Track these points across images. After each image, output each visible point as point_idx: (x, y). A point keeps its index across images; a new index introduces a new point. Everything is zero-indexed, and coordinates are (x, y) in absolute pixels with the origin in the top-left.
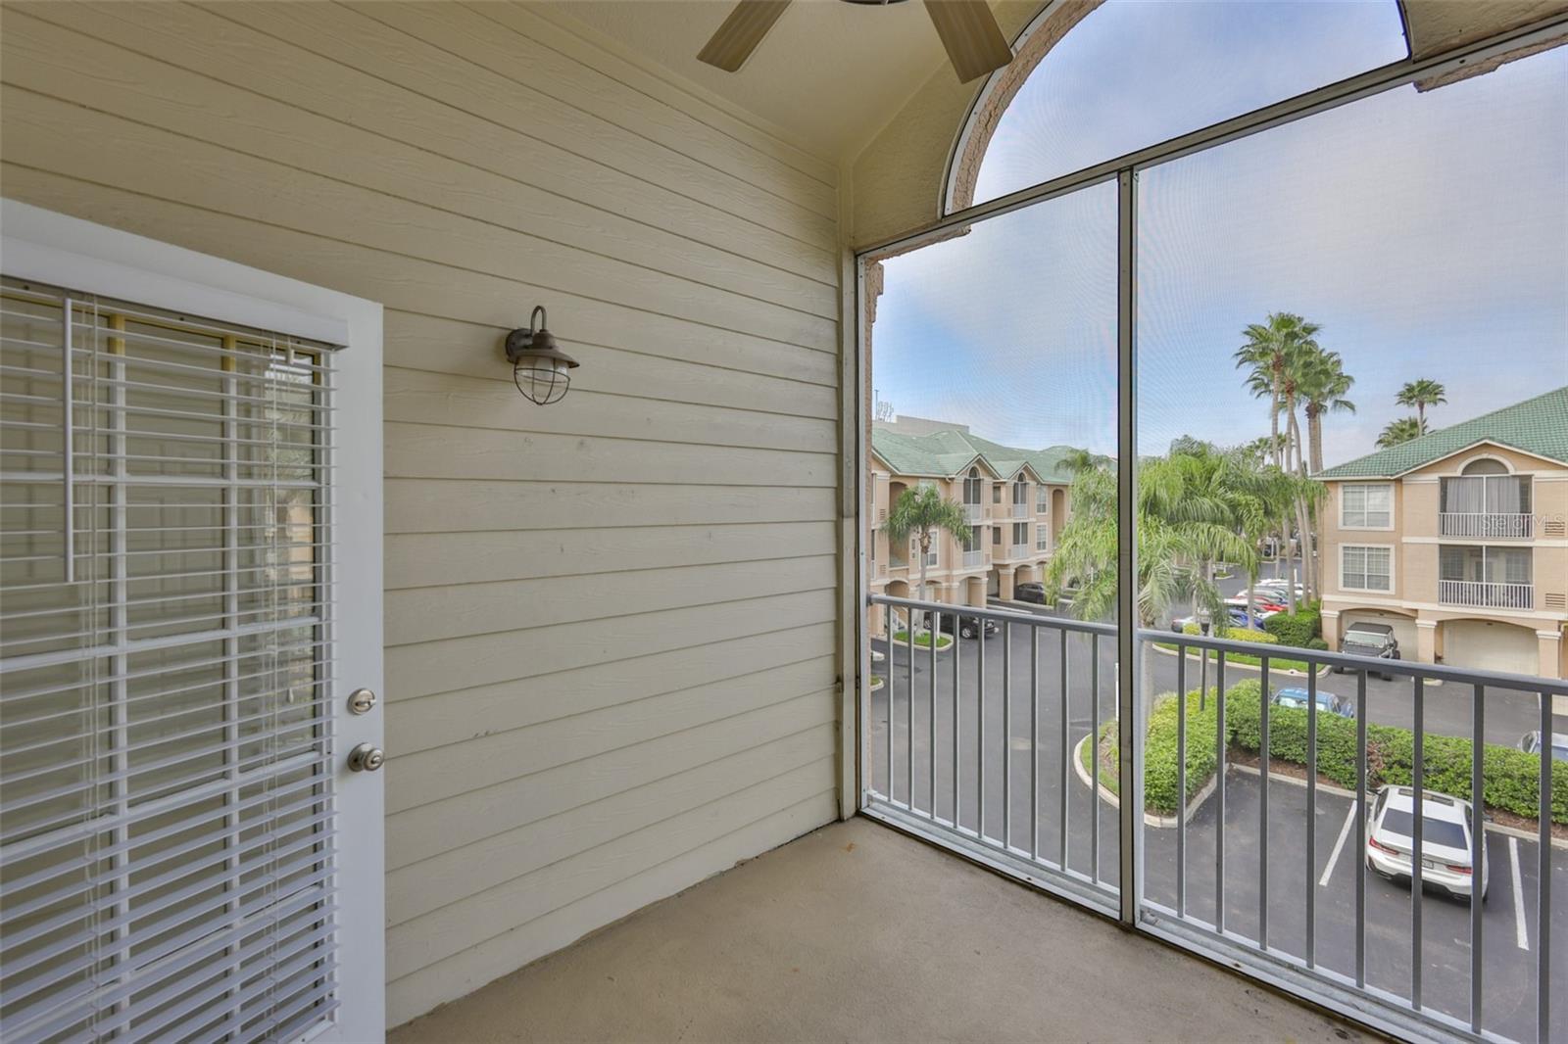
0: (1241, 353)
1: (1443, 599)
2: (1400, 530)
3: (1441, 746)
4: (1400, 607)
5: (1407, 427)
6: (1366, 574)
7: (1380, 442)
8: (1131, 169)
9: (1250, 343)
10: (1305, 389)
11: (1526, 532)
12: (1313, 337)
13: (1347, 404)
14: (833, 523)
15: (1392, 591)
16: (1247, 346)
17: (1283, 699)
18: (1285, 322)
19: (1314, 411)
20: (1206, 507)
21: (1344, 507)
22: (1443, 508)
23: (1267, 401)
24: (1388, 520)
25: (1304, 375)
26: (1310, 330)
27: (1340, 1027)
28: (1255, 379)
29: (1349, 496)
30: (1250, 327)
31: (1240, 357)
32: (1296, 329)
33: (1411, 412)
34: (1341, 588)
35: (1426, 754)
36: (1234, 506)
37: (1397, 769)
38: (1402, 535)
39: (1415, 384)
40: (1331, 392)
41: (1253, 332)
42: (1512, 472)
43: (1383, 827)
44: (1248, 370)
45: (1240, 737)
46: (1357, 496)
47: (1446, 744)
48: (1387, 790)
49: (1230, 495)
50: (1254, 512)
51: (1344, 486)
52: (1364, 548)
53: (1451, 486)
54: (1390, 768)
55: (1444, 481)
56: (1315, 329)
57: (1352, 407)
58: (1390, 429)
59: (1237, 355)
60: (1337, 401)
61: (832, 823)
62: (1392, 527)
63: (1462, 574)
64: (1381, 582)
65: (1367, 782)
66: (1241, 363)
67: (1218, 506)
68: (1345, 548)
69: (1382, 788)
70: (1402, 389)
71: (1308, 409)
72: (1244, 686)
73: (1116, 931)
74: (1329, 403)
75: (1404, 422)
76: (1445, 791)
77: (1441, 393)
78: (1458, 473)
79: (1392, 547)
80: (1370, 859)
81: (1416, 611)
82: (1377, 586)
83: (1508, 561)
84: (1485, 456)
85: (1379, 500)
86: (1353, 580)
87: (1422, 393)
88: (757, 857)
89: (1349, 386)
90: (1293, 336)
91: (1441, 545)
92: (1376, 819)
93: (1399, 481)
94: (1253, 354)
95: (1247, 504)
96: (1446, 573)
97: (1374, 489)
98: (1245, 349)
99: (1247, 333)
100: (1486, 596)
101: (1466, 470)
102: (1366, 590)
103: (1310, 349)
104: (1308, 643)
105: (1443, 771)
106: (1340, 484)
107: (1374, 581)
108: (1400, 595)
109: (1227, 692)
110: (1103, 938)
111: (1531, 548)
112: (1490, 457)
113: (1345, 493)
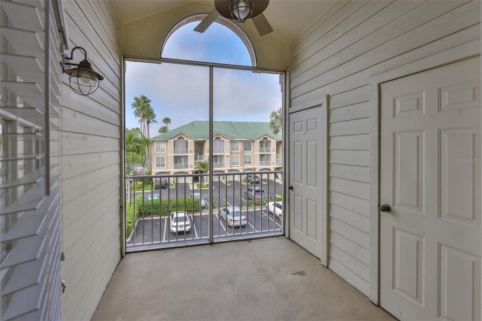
0: (133, 104)
1: (175, 168)
2: (167, 153)
3: (180, 201)
4: (167, 171)
5: (164, 128)
6: (161, 164)
7: (159, 131)
8: (213, 66)
9: (135, 102)
10: (147, 116)
11: (187, 153)
12: (149, 103)
13: (155, 121)
14: (119, 151)
15: (165, 167)
16: (135, 103)
17: (149, 198)
18: (144, 98)
19: (148, 122)
20: (131, 148)
21: (156, 147)
22: (174, 148)
23: (139, 118)
24: (164, 151)
25: (147, 113)
26: (149, 101)
27: (249, 241)
28: (136, 112)
29: (157, 145)
30: (135, 97)
31: (133, 105)
32: (146, 100)
33: (165, 125)
34: (156, 168)
35: (178, 203)
36: (137, 147)
37: (173, 208)
38: (167, 154)
39: (166, 118)
40: (152, 118)
41: (136, 99)
42: (185, 140)
43: (174, 222)
44: (134, 109)
45: (140, 211)
46: (159, 145)
47: (181, 200)
48: (173, 213)
49: (136, 144)
50: (143, 149)
51: (156, 142)
52: (160, 157)
53: (176, 142)
54: (172, 208)
55: (174, 141)
56: (150, 101)
57: (156, 122)
58: (161, 128)
59: (132, 104)
60: (153, 120)
61: (120, 260)
62: (165, 152)
63: (177, 162)
64: (163, 165)
65: (169, 213)
66: (133, 107)
67: (134, 147)
68: (157, 158)
69: (172, 213)
70: (164, 119)
71: (147, 122)
72: (139, 197)
73: (210, 245)
74: (151, 121)
75: (164, 127)
76: (181, 210)
77: (170, 121)
78: (177, 140)
79: (165, 157)
80: (172, 230)
81: (170, 171)
82: (163, 167)
83: (184, 159)
84: (181, 136)
85: (163, 145)
86: (158, 165)
87: (167, 120)
88: (109, 282)
89: (155, 117)
90: (145, 102)
91: (174, 156)
92: (172, 221)
93: (167, 141)
94: (136, 105)
95: (141, 147)
96: (175, 162)
97: (162, 143)
98: (134, 103)
99: (134, 99)
100: (181, 167)
101: (178, 139)
102: (161, 168)
103: (148, 106)
104: (149, 183)
105: (180, 206)
106: (155, 142)
107: (162, 165)
108: (167, 168)
109: (136, 199)
110: (209, 248)
111: (188, 156)
112: (182, 136)
113: (156, 144)
